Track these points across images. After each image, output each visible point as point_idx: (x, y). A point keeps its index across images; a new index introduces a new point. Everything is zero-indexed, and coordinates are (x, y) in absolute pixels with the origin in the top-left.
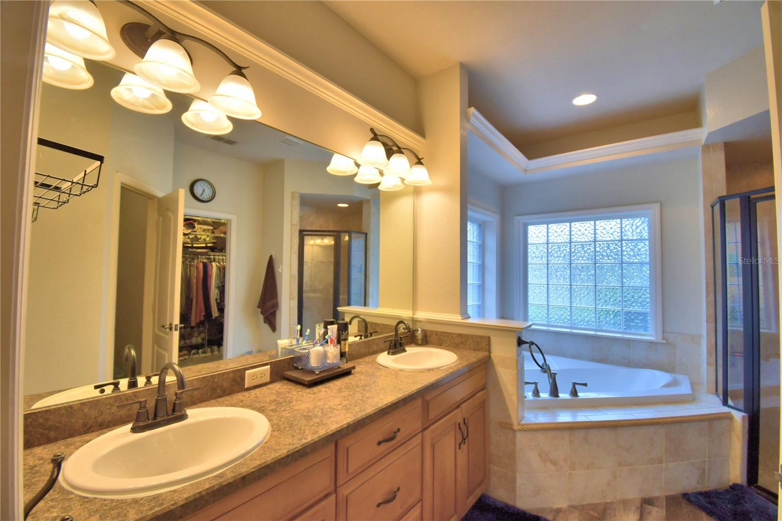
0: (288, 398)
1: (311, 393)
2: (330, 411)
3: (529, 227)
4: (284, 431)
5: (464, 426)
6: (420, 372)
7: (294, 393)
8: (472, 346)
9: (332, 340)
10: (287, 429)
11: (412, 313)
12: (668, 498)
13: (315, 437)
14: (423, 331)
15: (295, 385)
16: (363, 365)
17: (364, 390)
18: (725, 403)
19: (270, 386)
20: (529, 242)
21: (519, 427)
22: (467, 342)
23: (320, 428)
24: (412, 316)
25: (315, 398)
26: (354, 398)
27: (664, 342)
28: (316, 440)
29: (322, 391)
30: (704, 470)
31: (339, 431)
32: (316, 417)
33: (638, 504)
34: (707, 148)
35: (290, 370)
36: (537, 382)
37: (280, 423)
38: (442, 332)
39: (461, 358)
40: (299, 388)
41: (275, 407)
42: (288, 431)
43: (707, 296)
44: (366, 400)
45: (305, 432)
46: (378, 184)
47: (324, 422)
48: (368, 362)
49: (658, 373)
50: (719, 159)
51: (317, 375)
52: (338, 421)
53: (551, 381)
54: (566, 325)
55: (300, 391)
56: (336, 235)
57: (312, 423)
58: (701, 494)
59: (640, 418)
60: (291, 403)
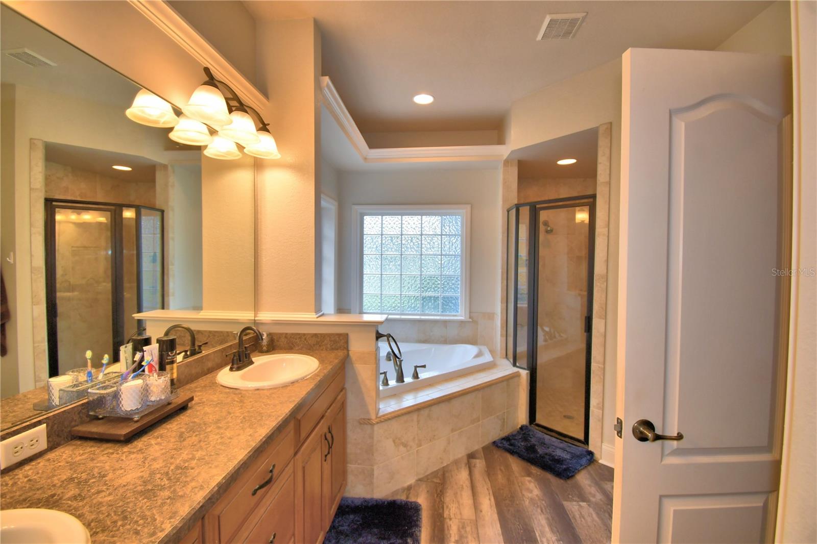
0: (96, 470)
1: (134, 453)
2: (181, 473)
3: (365, 217)
4: (115, 529)
5: (330, 434)
6: (282, 387)
7: (102, 458)
8: (329, 346)
9: (151, 366)
10: (120, 523)
11: (253, 315)
12: (485, 449)
13: (177, 521)
14: (269, 335)
15: (99, 445)
16: (200, 391)
17: (219, 428)
18: (514, 365)
19: (51, 455)
20: (365, 233)
21: (377, 420)
22: (323, 342)
23: (178, 504)
24: (253, 318)
25: (146, 459)
26: (209, 443)
27: (471, 320)
28: (180, 525)
29: (151, 445)
30: (504, 419)
31: (210, 499)
32: (163, 488)
33: (465, 460)
34: (507, 162)
35: (82, 423)
36: (385, 371)
37: (101, 517)
38: (292, 334)
39: (322, 361)
40: (108, 448)
41: (77, 491)
42: (123, 526)
43: (502, 283)
44: (230, 442)
45: (155, 520)
46: (206, 147)
47: (180, 494)
48: (205, 386)
49: (469, 347)
50: (514, 172)
51: (137, 421)
52: (201, 486)
53: (397, 368)
54: (396, 312)
55: (112, 453)
56: (115, 210)
57: (159, 502)
58: (503, 439)
59: (465, 388)
60: (104, 476)
